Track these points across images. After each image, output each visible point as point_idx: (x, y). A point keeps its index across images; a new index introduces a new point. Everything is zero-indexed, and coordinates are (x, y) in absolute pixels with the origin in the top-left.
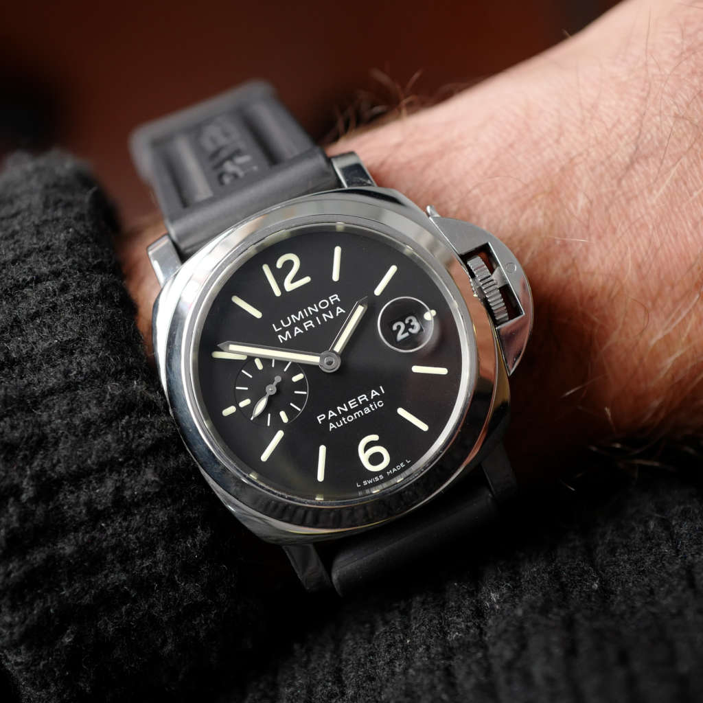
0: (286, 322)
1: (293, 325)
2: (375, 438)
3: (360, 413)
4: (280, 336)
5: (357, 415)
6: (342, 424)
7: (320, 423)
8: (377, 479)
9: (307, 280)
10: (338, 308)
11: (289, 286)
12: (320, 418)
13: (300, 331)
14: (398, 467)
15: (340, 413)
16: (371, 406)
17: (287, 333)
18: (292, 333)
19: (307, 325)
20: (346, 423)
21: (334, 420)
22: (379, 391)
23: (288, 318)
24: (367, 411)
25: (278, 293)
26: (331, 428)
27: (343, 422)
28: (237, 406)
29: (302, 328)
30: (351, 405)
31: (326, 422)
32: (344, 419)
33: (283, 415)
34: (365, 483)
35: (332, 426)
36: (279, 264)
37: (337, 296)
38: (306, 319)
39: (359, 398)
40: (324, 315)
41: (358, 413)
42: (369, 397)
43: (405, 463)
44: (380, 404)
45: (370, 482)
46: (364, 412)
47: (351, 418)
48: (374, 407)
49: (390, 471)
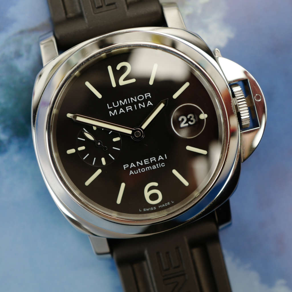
0: (116, 104)
2: (156, 184)
3: (150, 168)
4: (110, 112)
5: (148, 169)
6: (137, 172)
7: (125, 169)
8: (152, 209)
9: (133, 80)
10: (149, 102)
11: (122, 83)
12: (125, 166)
13: (123, 111)
14: (166, 205)
15: (138, 166)
16: (157, 165)
17: (115, 111)
18: (118, 112)
19: (128, 108)
20: (140, 172)
21: (133, 169)
22: (164, 157)
23: (118, 102)
24: (154, 167)
25: (114, 85)
26: (130, 173)
27: (138, 171)
28: (76, 150)
29: (125, 110)
30: (145, 162)
31: (128, 169)
32: (139, 170)
34: (145, 210)
36: (118, 67)
37: (150, 94)
38: (128, 105)
39: (151, 159)
40: (140, 104)
41: (148, 168)
42: (157, 159)
43: (171, 203)
44: (163, 165)
45: (148, 210)
46: (152, 168)
47: (143, 170)
48: (159, 166)
49: (161, 206)
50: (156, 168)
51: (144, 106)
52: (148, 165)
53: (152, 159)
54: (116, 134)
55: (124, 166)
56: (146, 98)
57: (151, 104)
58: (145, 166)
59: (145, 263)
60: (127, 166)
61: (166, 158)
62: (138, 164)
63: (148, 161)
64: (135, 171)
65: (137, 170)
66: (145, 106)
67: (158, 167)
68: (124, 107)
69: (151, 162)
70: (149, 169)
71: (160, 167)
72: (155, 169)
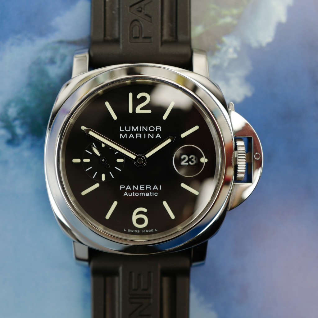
0: (128, 129)
2: (145, 210)
3: (143, 194)
4: (121, 134)
5: (141, 194)
6: (131, 195)
7: (121, 189)
8: (136, 231)
9: (149, 111)
10: (158, 134)
11: (138, 111)
12: (122, 187)
14: (150, 231)
15: (133, 189)
17: (126, 134)
18: (128, 136)
19: (138, 135)
20: (134, 195)
21: (128, 191)
22: (159, 188)
23: (130, 127)
24: (148, 194)
25: (131, 111)
26: (125, 194)
27: (132, 194)
28: (82, 160)
29: (135, 136)
30: (140, 188)
31: (124, 190)
32: (133, 193)
33: (103, 176)
34: (129, 230)
35: (126, 194)
36: (139, 96)
37: (161, 128)
38: (139, 132)
39: (146, 186)
40: (149, 134)
41: (142, 194)
43: (154, 230)
44: (156, 194)
45: (132, 231)
46: (145, 194)
47: (137, 194)
48: (152, 194)
49: (145, 231)
50: (149, 195)
51: (153, 137)
52: (142, 191)
53: (147, 187)
54: (121, 155)
55: (121, 186)
56: (157, 130)
57: (160, 137)
58: (139, 191)
59: (117, 279)
60: (123, 187)
61: (160, 189)
62: (134, 188)
63: (143, 188)
64: (129, 194)
65: (131, 193)
67: (151, 195)
68: (134, 133)
69: (146, 189)
70: (142, 195)
71: (153, 195)
72: (148, 196)
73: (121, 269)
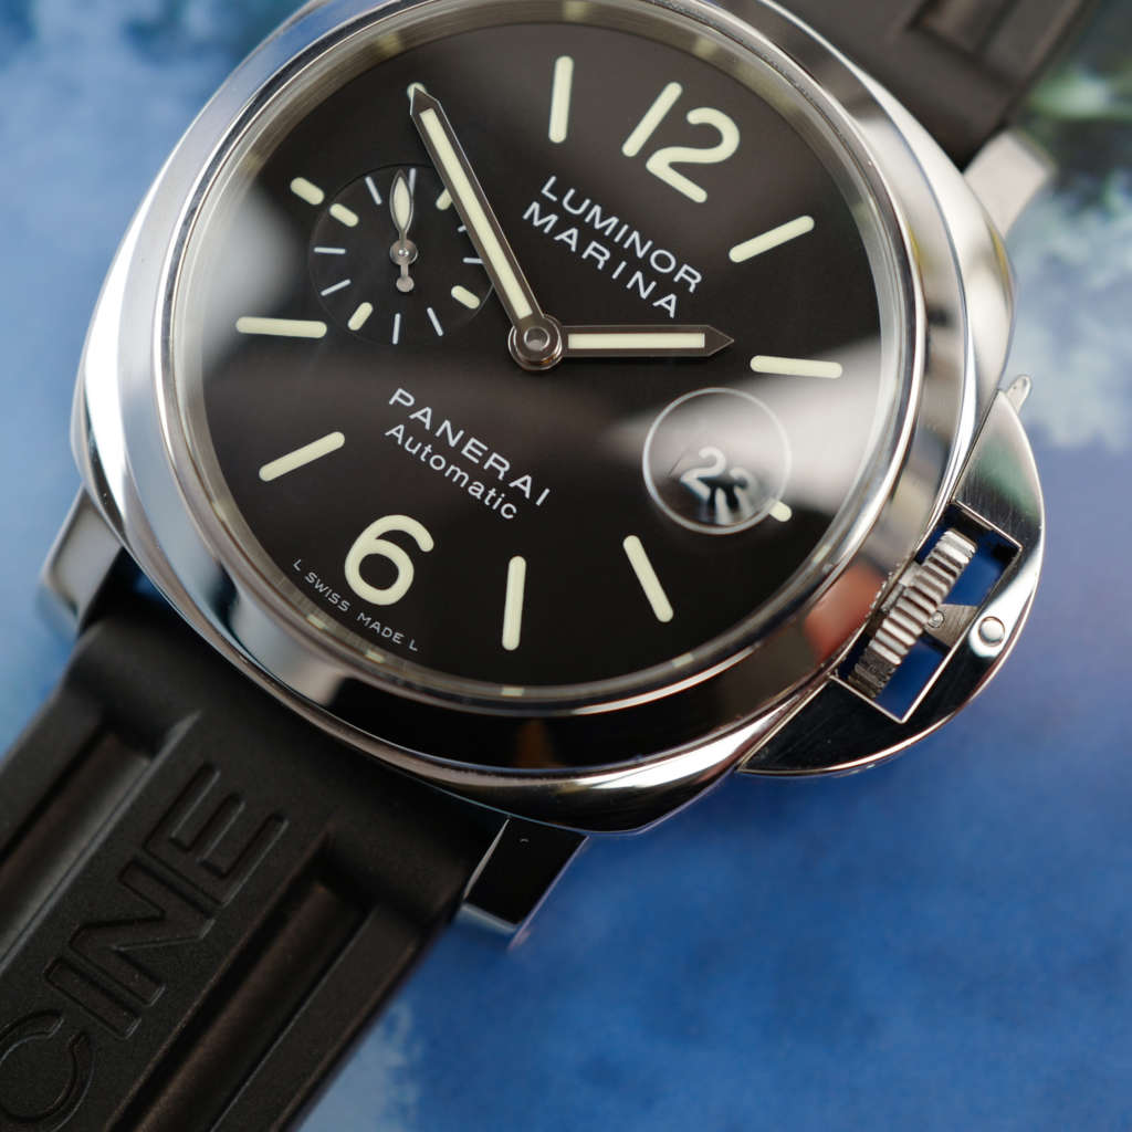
0: (575, 203)
1: (577, 222)
2: (426, 542)
3: (462, 478)
4: (535, 206)
5: (454, 472)
8: (334, 598)
9: (698, 194)
10: (673, 297)
11: (659, 164)
12: (402, 396)
13: (573, 243)
14: (387, 632)
15: (438, 434)
16: (492, 493)
17: (553, 218)
18: (558, 229)
19: (595, 249)
20: (423, 458)
21: (415, 429)
22: (536, 492)
23: (587, 202)
24: (477, 490)
25: (631, 147)
26: (393, 431)
27: (421, 450)
28: (327, 203)
29: (582, 245)
30: (469, 446)
31: (400, 414)
32: (428, 449)
33: (364, 311)
35: (398, 432)
36: (697, 116)
37: (699, 278)
38: (607, 242)
39: (495, 455)
40: (638, 275)
41: (459, 473)
42: (511, 476)
43: (405, 641)
44: (508, 511)
45: (320, 587)
46: (469, 483)
47: (437, 463)
48: (493, 500)
49: (369, 619)
50: (478, 496)
51: (644, 295)
52: (465, 464)
53: (496, 460)
54: (482, 279)
55: (400, 391)
56: (676, 279)
57: (672, 309)
58: (454, 456)
60: (408, 400)
61: (539, 503)
62: (445, 430)
63: (480, 454)
64: (411, 439)
65: (420, 445)
66: (649, 296)
67: (487, 502)
68: (588, 233)
69: (486, 467)
70: (455, 479)
71: (495, 507)
72: (475, 497)
73: (181, 729)
